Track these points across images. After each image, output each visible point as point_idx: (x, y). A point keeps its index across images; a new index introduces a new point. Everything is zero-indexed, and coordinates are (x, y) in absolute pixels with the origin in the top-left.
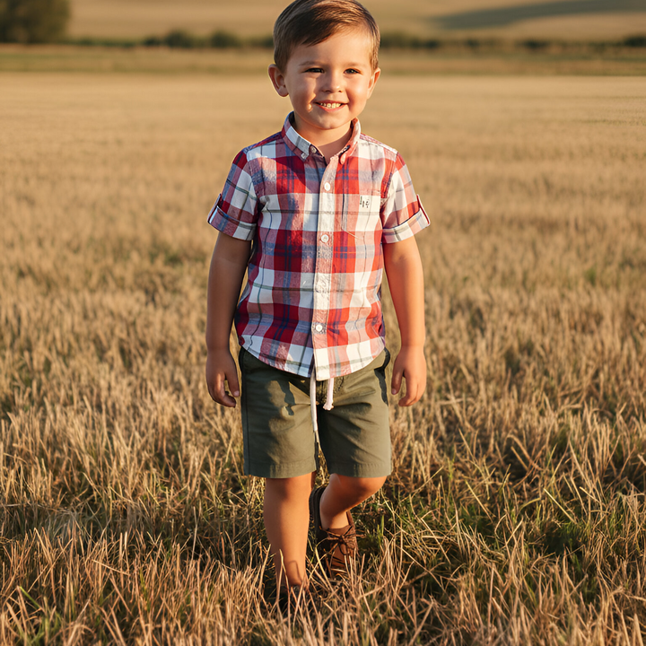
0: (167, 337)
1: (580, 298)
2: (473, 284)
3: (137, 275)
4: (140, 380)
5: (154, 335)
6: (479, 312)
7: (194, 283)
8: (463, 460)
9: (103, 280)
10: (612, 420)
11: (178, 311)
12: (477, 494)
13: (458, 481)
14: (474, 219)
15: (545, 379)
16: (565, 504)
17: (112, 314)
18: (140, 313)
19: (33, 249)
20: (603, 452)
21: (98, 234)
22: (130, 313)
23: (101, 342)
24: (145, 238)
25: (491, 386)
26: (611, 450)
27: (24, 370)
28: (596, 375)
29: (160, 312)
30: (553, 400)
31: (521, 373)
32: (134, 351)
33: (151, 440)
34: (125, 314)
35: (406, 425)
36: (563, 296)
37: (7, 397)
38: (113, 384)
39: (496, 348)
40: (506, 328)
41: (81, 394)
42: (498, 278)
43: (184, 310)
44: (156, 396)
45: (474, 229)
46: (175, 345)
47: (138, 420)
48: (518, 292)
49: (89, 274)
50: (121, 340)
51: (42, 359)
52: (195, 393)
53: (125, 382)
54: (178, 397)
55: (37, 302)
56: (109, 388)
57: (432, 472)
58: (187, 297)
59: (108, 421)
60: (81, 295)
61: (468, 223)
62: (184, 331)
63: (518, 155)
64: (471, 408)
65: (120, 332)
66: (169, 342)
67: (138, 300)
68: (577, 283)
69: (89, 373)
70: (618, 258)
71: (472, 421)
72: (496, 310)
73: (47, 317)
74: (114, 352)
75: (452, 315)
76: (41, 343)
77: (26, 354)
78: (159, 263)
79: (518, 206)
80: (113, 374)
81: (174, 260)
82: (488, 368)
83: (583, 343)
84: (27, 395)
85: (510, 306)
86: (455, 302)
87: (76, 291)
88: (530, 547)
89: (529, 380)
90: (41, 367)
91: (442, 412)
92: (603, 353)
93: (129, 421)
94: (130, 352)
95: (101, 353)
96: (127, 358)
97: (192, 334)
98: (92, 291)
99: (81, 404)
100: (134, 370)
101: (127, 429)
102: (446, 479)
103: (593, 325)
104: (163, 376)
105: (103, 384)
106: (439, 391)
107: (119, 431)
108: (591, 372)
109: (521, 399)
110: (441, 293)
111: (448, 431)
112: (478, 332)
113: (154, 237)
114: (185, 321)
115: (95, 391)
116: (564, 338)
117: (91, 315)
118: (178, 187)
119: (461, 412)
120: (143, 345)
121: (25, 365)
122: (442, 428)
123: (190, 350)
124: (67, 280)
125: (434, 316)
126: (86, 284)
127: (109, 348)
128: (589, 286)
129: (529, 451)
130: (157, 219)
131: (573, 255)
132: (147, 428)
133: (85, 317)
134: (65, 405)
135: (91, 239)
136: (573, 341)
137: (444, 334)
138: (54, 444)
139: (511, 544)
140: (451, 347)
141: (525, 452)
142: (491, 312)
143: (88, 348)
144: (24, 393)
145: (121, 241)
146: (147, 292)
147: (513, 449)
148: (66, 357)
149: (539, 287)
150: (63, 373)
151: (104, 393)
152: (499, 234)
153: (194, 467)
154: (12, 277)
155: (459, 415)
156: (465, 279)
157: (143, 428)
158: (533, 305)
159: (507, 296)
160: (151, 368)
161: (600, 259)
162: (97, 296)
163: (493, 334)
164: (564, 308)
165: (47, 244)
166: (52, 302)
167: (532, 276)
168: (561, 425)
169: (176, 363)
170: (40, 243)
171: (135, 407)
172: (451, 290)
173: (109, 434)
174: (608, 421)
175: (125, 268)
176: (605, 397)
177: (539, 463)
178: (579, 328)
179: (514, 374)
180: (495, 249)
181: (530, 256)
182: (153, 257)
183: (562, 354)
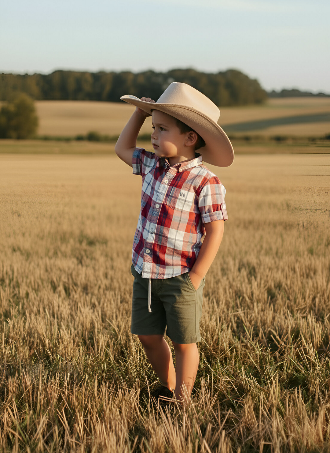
0: (88, 280)
1: (306, 260)
2: (250, 255)
3: (72, 250)
4: (74, 303)
5: (81, 279)
6: (254, 268)
7: (102, 254)
8: (245, 341)
9: (56, 253)
10: (323, 322)
11: (94, 268)
12: (253, 359)
13: (243, 352)
14: (251, 222)
15: (287, 301)
16: (299, 363)
17: (60, 270)
18: (74, 269)
19: (20, 238)
20: (318, 338)
21: (53, 230)
22: (69, 269)
23: (54, 282)
24: (77, 232)
25: (260, 305)
26: (322, 336)
27: (16, 297)
28: (314, 299)
29: (84, 268)
30: (292, 312)
31: (275, 298)
32: (71, 287)
33: (80, 332)
34: (67, 269)
35: (214, 324)
36: (297, 260)
37: (6, 311)
38: (60, 303)
39: (262, 286)
40: (267, 276)
41: (44, 309)
42: (263, 252)
43: (97, 267)
44: (82, 309)
45: (251, 228)
46: (92, 285)
47: (73, 322)
48: (273, 258)
49: (48, 250)
50: (64, 282)
51: (25, 292)
52: (103, 308)
53: (66, 303)
54: (94, 311)
55: (22, 264)
56: (59, 307)
57: (230, 347)
58: (98, 261)
59: (58, 322)
60: (44, 261)
61: (248, 224)
62: (97, 278)
63: (273, 191)
64: (249, 316)
65: (64, 278)
66: (89, 284)
67: (73, 262)
68: (304, 254)
69: (48, 298)
70: (325, 241)
71: (250, 322)
72: (262, 267)
73: (27, 271)
74: (61, 288)
75: (239, 270)
76: (24, 284)
77: (17, 289)
78: (84, 245)
79: (273, 216)
80: (60, 299)
81: (91, 243)
82: (258, 296)
83: (308, 283)
84: (17, 309)
85: (270, 265)
86: (241, 264)
87: (42, 258)
88: (281, 385)
89: (280, 301)
90: (24, 296)
91: (234, 319)
92: (317, 288)
93: (69, 323)
94: (69, 289)
95: (54, 288)
96: (68, 292)
97: (101, 280)
98: (50, 258)
99: (44, 313)
100: (71, 296)
101: (68, 326)
102: (236, 351)
103: (312, 275)
104: (86, 300)
105: (56, 304)
106: (233, 308)
107: (64, 327)
108: (311, 297)
109: (275, 311)
110: (234, 259)
111: (237, 327)
112: (253, 278)
113: (82, 232)
114: (97, 273)
115: (51, 307)
116: (297, 280)
117: (49, 270)
118: (94, 207)
119: (244, 317)
120: (76, 284)
121: (15, 295)
122: (235, 325)
123: (100, 287)
124: (37, 253)
125: (230, 270)
126: (47, 254)
127: (59, 286)
128: (310, 255)
129: (280, 337)
130: (83, 223)
131: (301, 240)
132: (78, 326)
133: (47, 271)
134: (36, 315)
135: (49, 233)
136: (302, 283)
137: (236, 279)
138: (30, 334)
139: (271, 383)
140: (239, 285)
141: (278, 337)
142: (260, 268)
143: (48, 286)
144: (15, 308)
145: (65, 234)
146: (78, 259)
147: (272, 336)
148: (37, 290)
149: (284, 256)
150: (35, 298)
151: (56, 308)
152: (263, 230)
153: (102, 346)
154: (9, 252)
155: (244, 320)
156: (246, 253)
157: (76, 326)
158: (281, 264)
159: (268, 261)
160: (80, 297)
161: (315, 242)
162: (52, 261)
163: (261, 279)
164: (297, 266)
165: (27, 235)
166: (30, 263)
167: (281, 250)
168: (296, 324)
169: (93, 294)
170: (23, 235)
171: (72, 315)
172: (239, 257)
173: (59, 329)
174: (320, 322)
175: (67, 247)
176: (319, 310)
177: (285, 343)
178: (305, 276)
179: (272, 298)
180: (262, 237)
181: (279, 240)
182: (81, 242)
183: (296, 289)
